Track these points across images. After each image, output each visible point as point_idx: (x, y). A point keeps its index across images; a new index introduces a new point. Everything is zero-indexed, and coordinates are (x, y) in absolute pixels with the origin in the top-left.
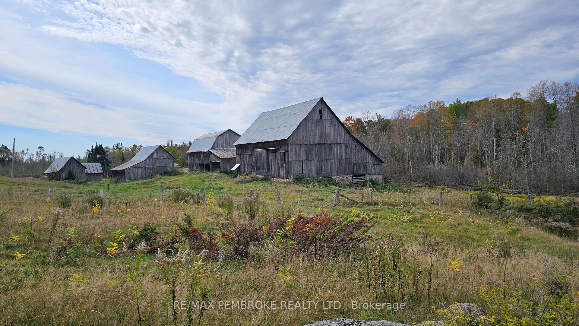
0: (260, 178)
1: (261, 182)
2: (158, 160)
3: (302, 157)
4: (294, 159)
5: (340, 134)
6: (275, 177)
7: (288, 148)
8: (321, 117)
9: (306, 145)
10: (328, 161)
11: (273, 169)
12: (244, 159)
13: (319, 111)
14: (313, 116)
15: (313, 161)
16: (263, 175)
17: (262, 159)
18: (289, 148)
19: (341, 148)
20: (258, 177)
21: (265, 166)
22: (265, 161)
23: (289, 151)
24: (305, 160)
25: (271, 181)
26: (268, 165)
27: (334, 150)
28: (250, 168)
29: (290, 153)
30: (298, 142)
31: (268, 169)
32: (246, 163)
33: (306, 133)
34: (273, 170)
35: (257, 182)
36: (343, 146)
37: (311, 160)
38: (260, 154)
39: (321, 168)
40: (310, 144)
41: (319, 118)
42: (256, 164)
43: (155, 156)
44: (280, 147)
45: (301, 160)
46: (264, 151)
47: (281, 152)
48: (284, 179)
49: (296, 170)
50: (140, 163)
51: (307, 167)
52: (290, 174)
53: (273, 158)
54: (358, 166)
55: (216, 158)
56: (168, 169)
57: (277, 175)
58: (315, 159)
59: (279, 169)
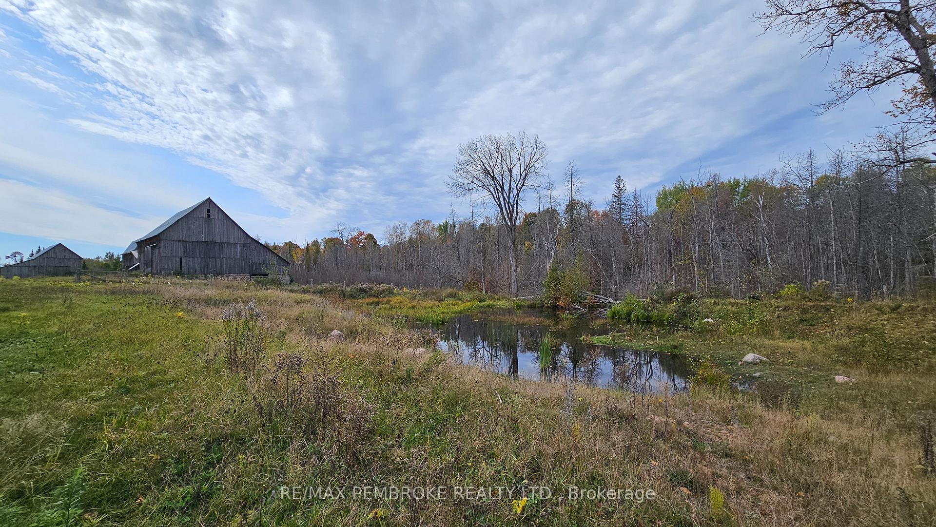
2: (56, 259)
3: (181, 253)
4: (169, 255)
5: (234, 234)
8: (209, 216)
9: (187, 241)
10: (218, 260)
13: (205, 210)
14: (198, 214)
15: (196, 258)
19: (236, 248)
21: (150, 264)
23: (162, 246)
24: (185, 257)
27: (227, 249)
29: (164, 249)
30: (175, 238)
31: (152, 266)
33: (188, 230)
36: (239, 246)
37: (193, 258)
39: (208, 265)
40: (193, 242)
41: (206, 216)
43: (52, 255)
45: (179, 256)
50: (27, 262)
52: (162, 269)
54: (258, 266)
56: (72, 270)
58: (198, 257)
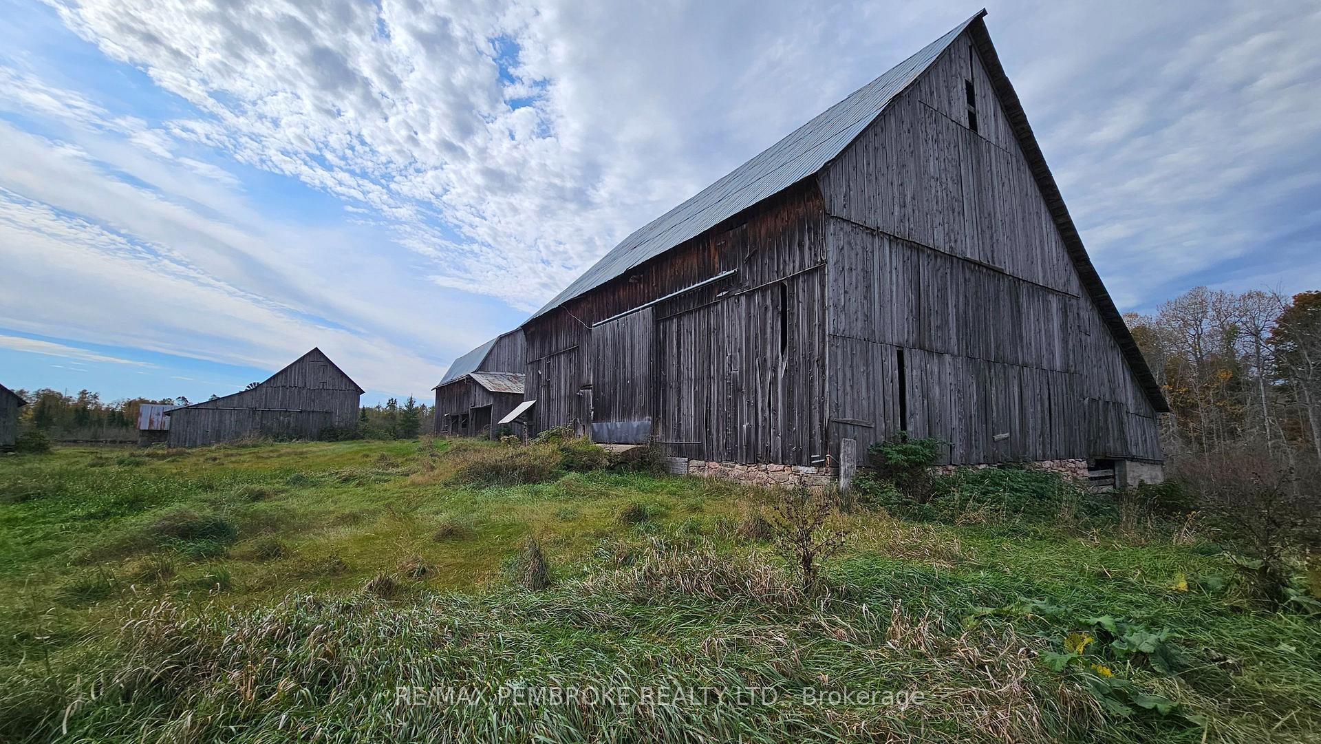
0: (611, 457)
1: (617, 483)
2: (305, 392)
3: (898, 324)
4: (859, 329)
5: (1042, 240)
6: (700, 453)
7: (819, 242)
8: (972, 118)
9: (917, 247)
10: (1011, 373)
11: (689, 407)
12: (549, 377)
13: (964, 86)
14: (944, 98)
15: (948, 358)
16: (630, 440)
17: (628, 360)
18: (832, 245)
19: (1048, 314)
20: (598, 452)
21: (642, 397)
22: (641, 366)
23: (831, 262)
24: (914, 346)
25: (676, 476)
26: (658, 385)
27: (1028, 314)
28: (570, 411)
29: (836, 280)
31: (657, 411)
32: (554, 394)
34: (684, 410)
35: (590, 479)
36: (1055, 306)
37: (940, 354)
38: (618, 342)
39: (985, 404)
41: (966, 123)
42: (594, 392)
43: (296, 380)
44: (749, 262)
45: (895, 340)
46: (639, 320)
47: (750, 296)
48: (773, 467)
49: (865, 403)
50: (237, 397)
51: (926, 395)
52: (833, 430)
53: (689, 342)
54: (1102, 416)
55: (483, 395)
56: (336, 422)
57: (718, 440)
58: (956, 353)
59: (734, 405)
